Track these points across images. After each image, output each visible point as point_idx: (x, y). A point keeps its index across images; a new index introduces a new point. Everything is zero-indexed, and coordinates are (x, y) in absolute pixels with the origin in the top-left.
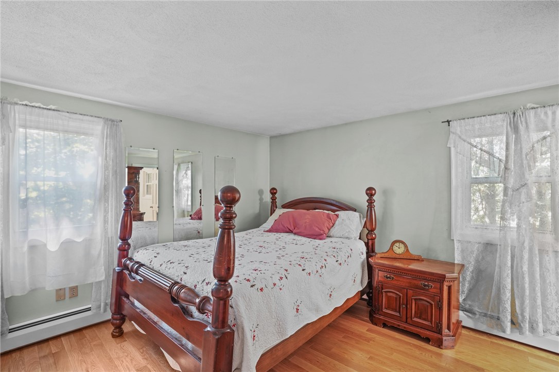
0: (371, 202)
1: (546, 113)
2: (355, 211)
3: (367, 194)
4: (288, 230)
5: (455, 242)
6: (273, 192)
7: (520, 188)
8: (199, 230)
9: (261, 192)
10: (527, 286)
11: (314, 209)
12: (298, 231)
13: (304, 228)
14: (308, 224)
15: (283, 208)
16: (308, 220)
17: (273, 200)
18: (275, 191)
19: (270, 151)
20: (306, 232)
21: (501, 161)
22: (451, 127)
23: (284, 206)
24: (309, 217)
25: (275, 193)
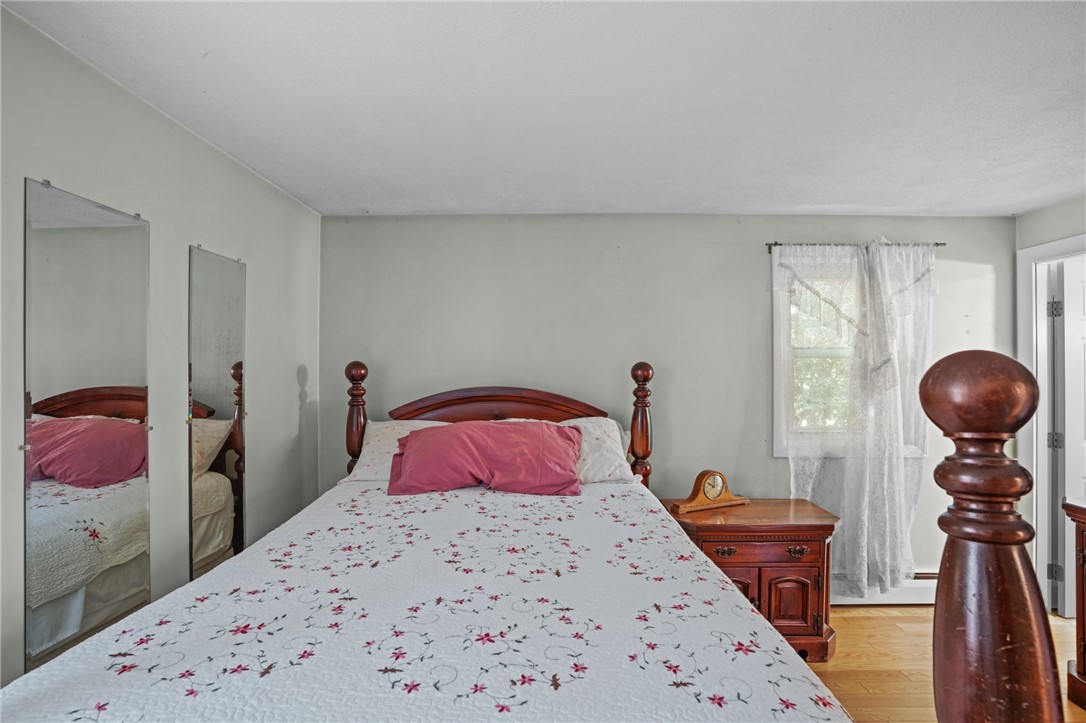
0: (641, 396)
1: (900, 254)
2: (604, 414)
3: (635, 377)
4: (470, 480)
5: (790, 460)
6: (356, 373)
7: (882, 365)
8: (96, 526)
9: (302, 374)
10: (887, 516)
11: (497, 417)
12: (506, 480)
13: (523, 471)
14: (531, 457)
15: (395, 419)
16: (524, 447)
17: (356, 397)
18: (363, 372)
19: (322, 257)
20: (531, 479)
21: (850, 321)
22: (781, 255)
23: (399, 414)
24: (524, 440)
25: (363, 377)
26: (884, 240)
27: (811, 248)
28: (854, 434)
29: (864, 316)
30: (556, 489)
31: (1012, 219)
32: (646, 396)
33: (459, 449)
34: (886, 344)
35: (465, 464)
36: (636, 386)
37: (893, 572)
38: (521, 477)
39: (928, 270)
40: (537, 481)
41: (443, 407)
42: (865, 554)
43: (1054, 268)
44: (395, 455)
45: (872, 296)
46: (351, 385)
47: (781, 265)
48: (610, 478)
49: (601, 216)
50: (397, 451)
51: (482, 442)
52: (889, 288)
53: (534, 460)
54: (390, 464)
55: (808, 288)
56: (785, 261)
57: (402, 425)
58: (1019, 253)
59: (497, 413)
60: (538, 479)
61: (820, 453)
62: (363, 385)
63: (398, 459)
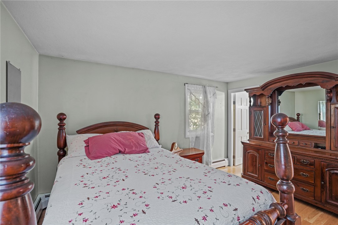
0: (157, 123)
2: (148, 129)
3: (155, 118)
4: (118, 151)
5: (190, 138)
7: (208, 114)
10: (209, 150)
11: (117, 131)
12: (130, 150)
13: (134, 147)
14: (135, 143)
15: (79, 134)
16: (132, 140)
17: (61, 127)
18: (65, 117)
19: (39, 71)
20: (137, 149)
21: (201, 104)
22: (188, 86)
23: (80, 132)
24: (132, 138)
25: (65, 119)
26: (208, 85)
27: (194, 85)
28: (203, 131)
29: (205, 103)
30: (143, 151)
31: (227, 83)
32: (159, 123)
33: (113, 142)
34: (209, 110)
35: (116, 146)
36: (156, 120)
37: (210, 162)
38: (134, 149)
39: (215, 93)
40: (138, 150)
41: (97, 129)
42: (205, 159)
43: (234, 94)
44: (85, 146)
45: (206, 98)
46: (59, 122)
47: (188, 89)
48: (154, 147)
49: (144, 70)
50: (85, 145)
51: (119, 139)
52: (209, 96)
53: (136, 144)
54: (84, 149)
55: (194, 95)
56: (189, 88)
57: (83, 136)
58: (229, 90)
59: (116, 130)
60: (138, 149)
61: (195, 136)
62: (64, 122)
63: (87, 148)
